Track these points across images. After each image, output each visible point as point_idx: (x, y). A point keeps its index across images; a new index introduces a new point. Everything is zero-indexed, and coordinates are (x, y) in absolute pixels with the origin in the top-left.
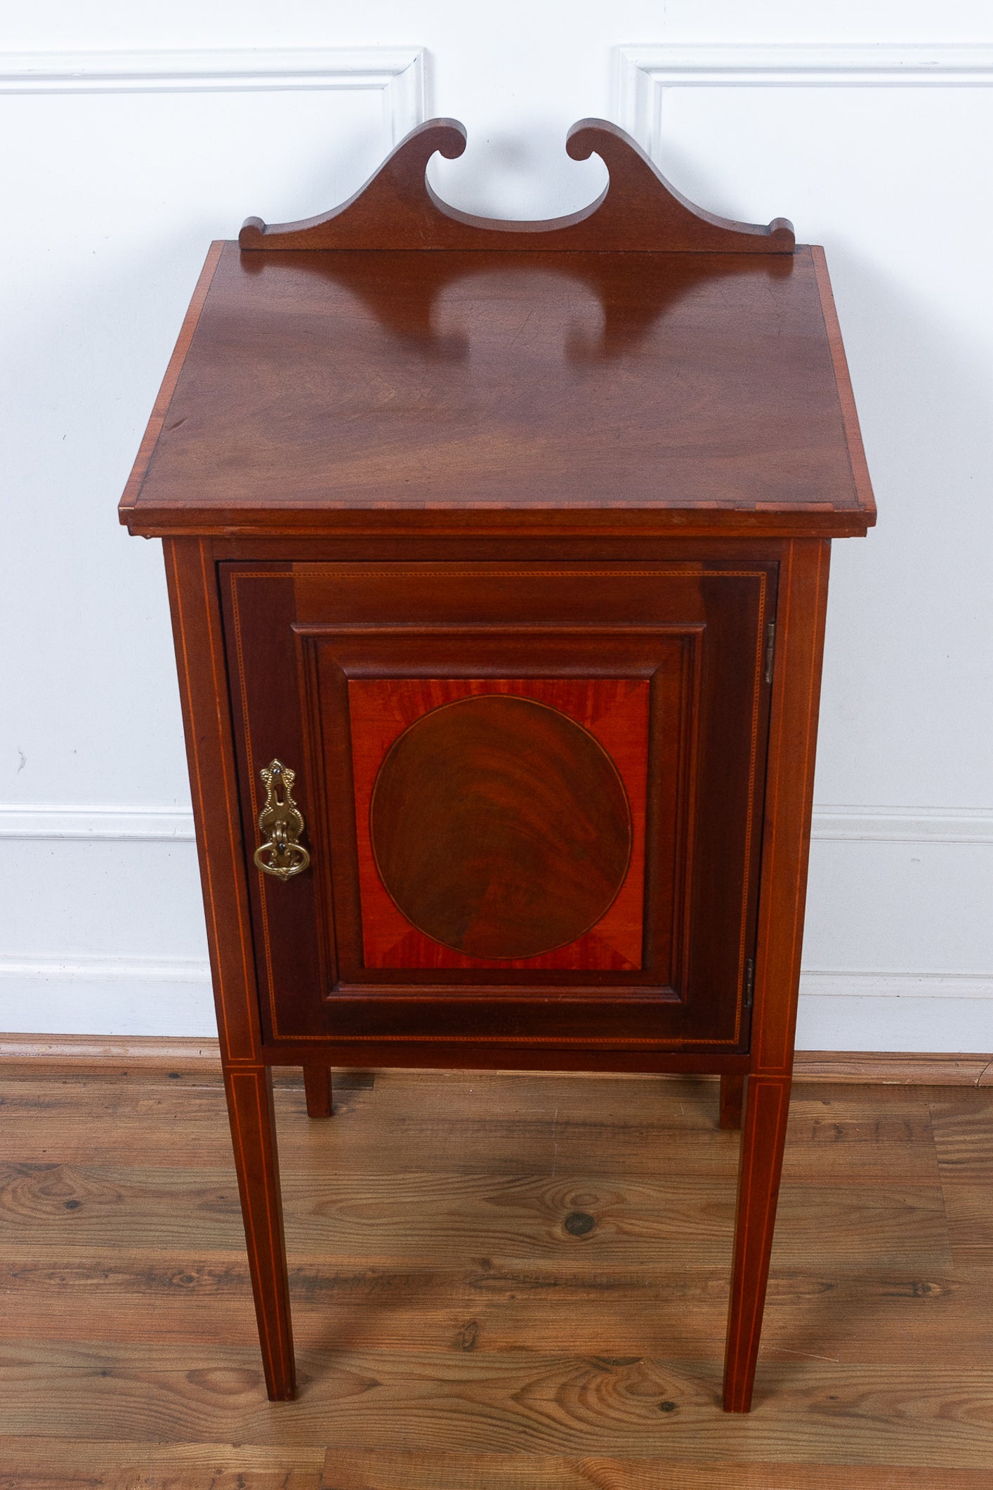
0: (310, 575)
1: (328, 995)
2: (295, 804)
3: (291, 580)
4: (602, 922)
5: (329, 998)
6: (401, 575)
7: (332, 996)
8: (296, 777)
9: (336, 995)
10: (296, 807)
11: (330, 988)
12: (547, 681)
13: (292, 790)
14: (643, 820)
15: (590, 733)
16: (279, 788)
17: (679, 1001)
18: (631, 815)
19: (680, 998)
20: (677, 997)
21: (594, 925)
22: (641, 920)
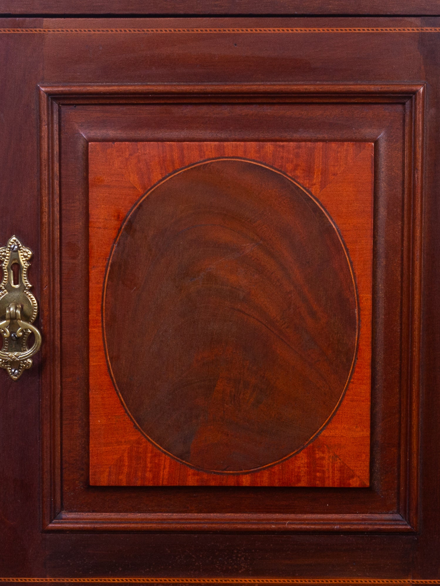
0: (58, 31)
1: (51, 523)
2: (30, 286)
3: (42, 37)
4: (330, 426)
5: (50, 525)
6: (143, 31)
7: (54, 523)
8: (33, 257)
9: (59, 523)
10: (31, 290)
11: (54, 516)
12: (278, 143)
13: (29, 269)
14: (370, 302)
15: (317, 200)
16: (16, 267)
17: (409, 527)
18: (358, 296)
19: (409, 523)
20: (406, 523)
21: (322, 430)
22: (368, 424)
